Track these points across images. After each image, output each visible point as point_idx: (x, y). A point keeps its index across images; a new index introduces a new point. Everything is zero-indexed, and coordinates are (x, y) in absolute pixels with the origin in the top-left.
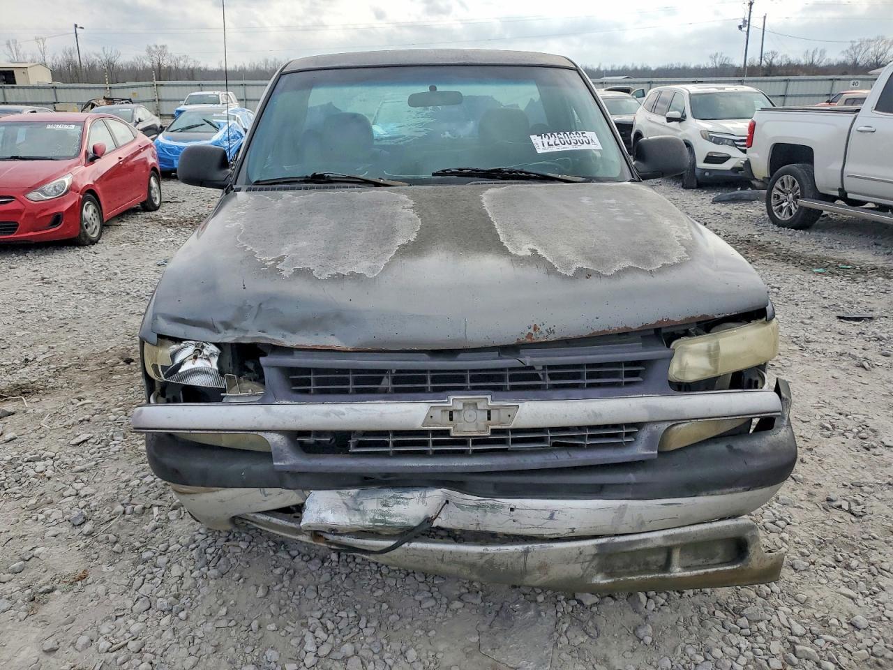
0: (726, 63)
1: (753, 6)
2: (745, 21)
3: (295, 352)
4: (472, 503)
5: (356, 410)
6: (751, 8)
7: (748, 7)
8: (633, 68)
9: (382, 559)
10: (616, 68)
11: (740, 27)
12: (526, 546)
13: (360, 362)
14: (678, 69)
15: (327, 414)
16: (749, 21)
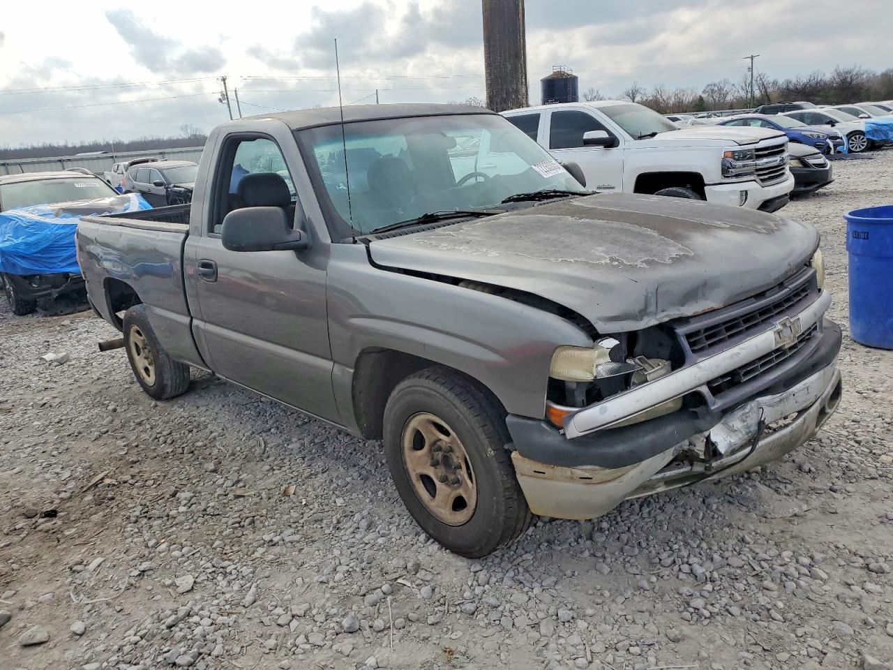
0: (198, 134)
1: (226, 81)
2: (223, 95)
3: (691, 320)
4: (778, 399)
5: (744, 348)
6: (225, 83)
7: (222, 83)
8: (105, 143)
9: (746, 464)
10: (86, 144)
11: (220, 100)
12: (803, 416)
13: (732, 313)
14: (152, 141)
15: (732, 357)
16: (227, 95)
